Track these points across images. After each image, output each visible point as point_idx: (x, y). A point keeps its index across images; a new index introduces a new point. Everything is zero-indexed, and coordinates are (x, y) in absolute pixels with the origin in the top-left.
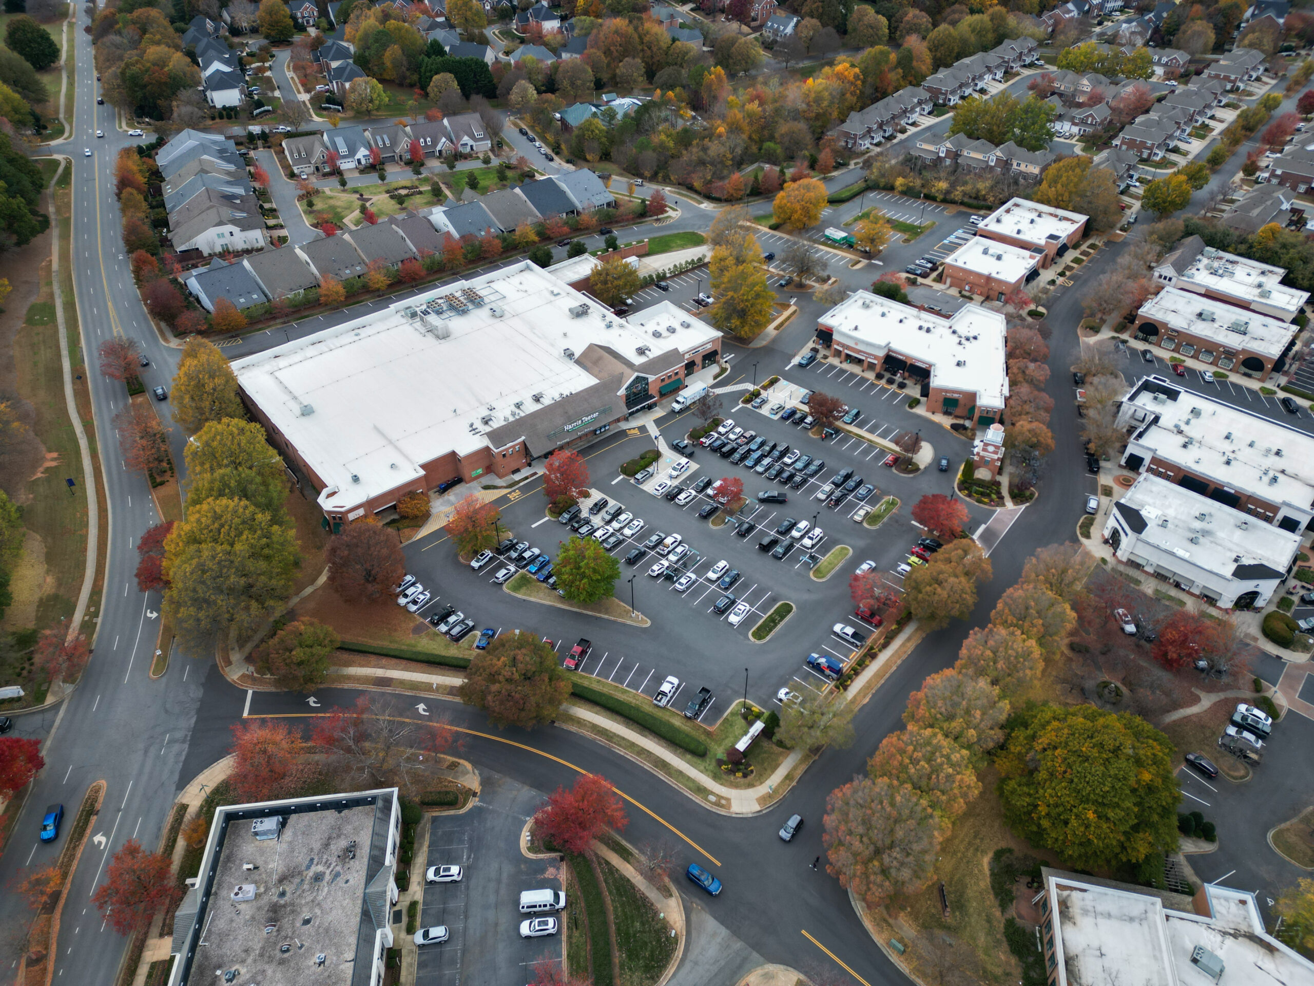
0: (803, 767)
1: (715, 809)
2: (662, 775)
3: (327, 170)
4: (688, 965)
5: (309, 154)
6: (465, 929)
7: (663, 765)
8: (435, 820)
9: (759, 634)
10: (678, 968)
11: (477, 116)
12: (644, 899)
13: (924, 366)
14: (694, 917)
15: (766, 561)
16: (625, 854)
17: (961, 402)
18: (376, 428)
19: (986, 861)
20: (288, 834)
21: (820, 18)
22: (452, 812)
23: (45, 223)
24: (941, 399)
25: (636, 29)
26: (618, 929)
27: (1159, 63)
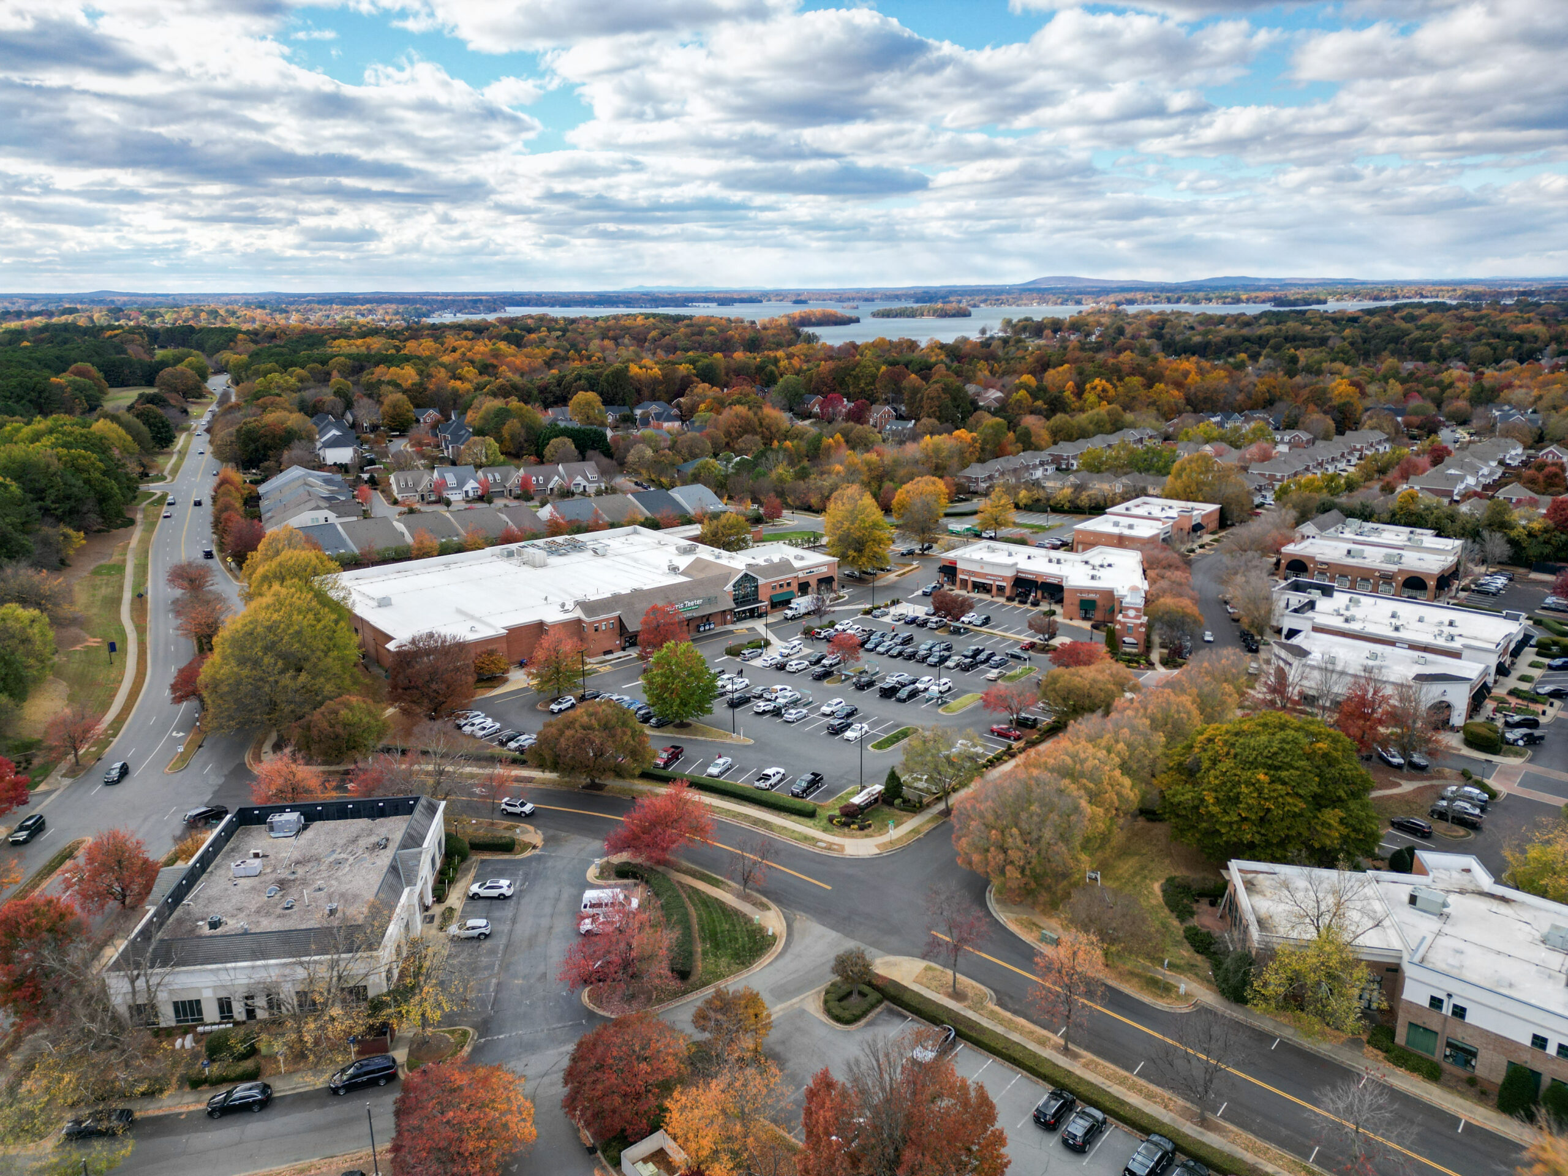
0: (932, 825)
1: (825, 852)
2: (762, 831)
3: (433, 498)
4: (788, 957)
5: (416, 484)
6: (511, 932)
7: (766, 824)
8: (483, 862)
9: (879, 746)
10: (777, 958)
11: (593, 463)
12: (737, 912)
13: (1055, 581)
14: (797, 925)
15: (891, 704)
16: (715, 883)
17: (1100, 603)
18: (460, 612)
19: (1157, 887)
20: (309, 834)
21: (939, 419)
22: (506, 857)
23: (131, 522)
24: (1077, 602)
25: (756, 414)
26: (702, 929)
27: (1282, 441)
